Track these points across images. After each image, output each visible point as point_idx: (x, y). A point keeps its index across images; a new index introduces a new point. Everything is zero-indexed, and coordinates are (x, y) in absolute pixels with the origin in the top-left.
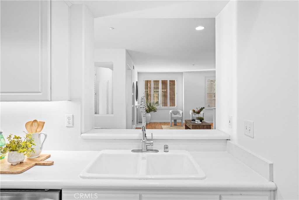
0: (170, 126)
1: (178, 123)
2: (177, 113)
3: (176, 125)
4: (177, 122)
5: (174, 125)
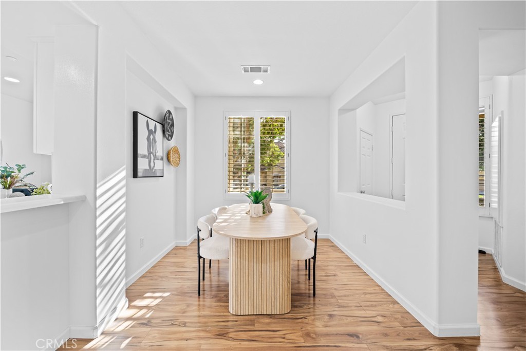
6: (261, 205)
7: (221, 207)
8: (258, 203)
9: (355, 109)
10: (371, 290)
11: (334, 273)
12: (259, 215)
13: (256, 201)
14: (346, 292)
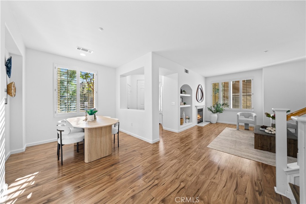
0: (236, 129)
1: (251, 127)
2: (250, 116)
3: (248, 130)
4: (249, 126)
5: (245, 129)
6: (94, 115)
7: (62, 120)
8: (92, 115)
9: (126, 76)
10: (135, 140)
11: (122, 139)
12: (93, 120)
13: (91, 114)
14: (129, 143)
